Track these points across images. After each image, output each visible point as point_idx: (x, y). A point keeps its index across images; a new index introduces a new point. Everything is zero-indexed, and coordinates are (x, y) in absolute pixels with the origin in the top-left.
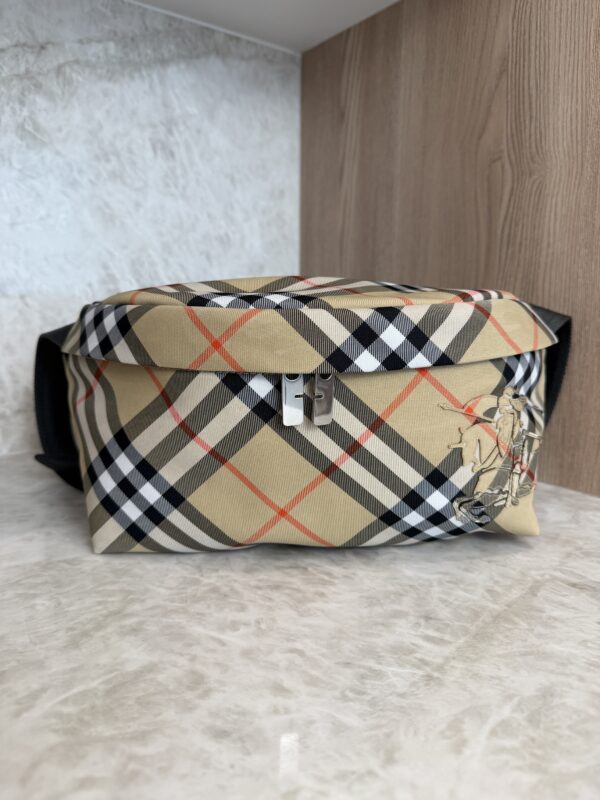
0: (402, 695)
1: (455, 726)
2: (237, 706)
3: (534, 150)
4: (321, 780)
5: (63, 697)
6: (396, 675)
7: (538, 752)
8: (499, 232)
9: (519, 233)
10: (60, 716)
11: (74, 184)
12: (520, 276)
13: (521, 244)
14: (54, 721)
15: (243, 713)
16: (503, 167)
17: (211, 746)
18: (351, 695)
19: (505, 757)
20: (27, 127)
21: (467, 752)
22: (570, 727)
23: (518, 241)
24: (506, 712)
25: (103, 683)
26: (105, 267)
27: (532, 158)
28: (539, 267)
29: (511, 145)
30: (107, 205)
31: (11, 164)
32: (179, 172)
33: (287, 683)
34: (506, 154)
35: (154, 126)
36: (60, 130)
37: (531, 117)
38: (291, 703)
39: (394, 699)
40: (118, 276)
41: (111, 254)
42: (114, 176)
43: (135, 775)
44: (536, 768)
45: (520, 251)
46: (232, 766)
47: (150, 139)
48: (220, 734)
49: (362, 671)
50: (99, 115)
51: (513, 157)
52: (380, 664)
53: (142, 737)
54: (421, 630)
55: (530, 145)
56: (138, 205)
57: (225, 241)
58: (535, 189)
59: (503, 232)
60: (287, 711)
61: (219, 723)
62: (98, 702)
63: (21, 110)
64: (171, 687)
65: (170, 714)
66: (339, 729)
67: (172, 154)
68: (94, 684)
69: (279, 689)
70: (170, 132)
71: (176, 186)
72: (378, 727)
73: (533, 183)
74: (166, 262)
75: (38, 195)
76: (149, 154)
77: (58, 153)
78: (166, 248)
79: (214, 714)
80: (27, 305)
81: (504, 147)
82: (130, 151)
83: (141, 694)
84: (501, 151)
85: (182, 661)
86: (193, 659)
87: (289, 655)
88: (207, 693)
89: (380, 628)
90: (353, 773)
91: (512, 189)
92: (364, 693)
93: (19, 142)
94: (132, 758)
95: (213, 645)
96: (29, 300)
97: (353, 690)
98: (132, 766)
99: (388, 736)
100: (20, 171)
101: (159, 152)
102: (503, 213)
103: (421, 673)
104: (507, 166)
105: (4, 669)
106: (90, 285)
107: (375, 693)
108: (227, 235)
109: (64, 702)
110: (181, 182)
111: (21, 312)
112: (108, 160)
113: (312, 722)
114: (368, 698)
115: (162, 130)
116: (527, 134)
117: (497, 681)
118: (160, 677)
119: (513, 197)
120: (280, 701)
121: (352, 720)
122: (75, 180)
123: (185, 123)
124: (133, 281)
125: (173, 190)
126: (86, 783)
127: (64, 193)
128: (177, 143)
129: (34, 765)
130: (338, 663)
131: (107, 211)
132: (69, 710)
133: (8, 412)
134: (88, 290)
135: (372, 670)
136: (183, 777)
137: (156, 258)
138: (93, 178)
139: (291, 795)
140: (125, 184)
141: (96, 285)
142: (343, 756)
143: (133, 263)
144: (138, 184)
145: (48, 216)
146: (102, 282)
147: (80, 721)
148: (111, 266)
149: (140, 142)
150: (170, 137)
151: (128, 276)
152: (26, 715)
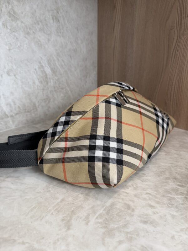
0: (182, 204)
2: (144, 213)
3: (186, 27)
5: (96, 217)
6: (178, 198)
8: (172, 53)
9: (178, 54)
10: (99, 223)
11: (28, 33)
12: (178, 68)
13: (179, 58)
14: (99, 225)
15: (146, 215)
16: (174, 31)
17: (145, 226)
18: (170, 206)
20: (11, 12)
23: (178, 57)
25: (103, 211)
26: (40, 63)
27: (185, 30)
28: (184, 65)
29: (178, 24)
30: (39, 41)
31: (7, 27)
32: (61, 27)
33: (152, 204)
34: (176, 27)
35: (52, 10)
36: (22, 13)
37: (186, 15)
38: (157, 210)
39: (181, 206)
40: (44, 65)
41: (41, 58)
42: (41, 30)
43: (131, 237)
45: (178, 60)
46: (154, 231)
47: (52, 15)
48: (145, 222)
49: (169, 198)
50: (35, 7)
51: (178, 29)
52: (171, 195)
53: (125, 226)
54: (176, 183)
55: (185, 25)
56: (49, 40)
58: (185, 41)
59: (173, 53)
60: (157, 213)
61: (142, 219)
62: (107, 217)
63: (9, 6)
64: (123, 209)
65: (128, 218)
66: (173, 216)
67: (59, 21)
68: (101, 211)
69: (152, 207)
70: (58, 12)
71: (60, 32)
72: (182, 214)
73: (185, 38)
74: (58, 59)
75: (17, 38)
76: (51, 21)
77: (22, 22)
78: (58, 55)
79: (140, 216)
80: (16, 78)
81: (175, 25)
82: (45, 20)
83: (116, 213)
85: (120, 200)
86: (123, 199)
87: (147, 195)
88: (133, 210)
89: (165, 183)
90: (184, 229)
91: (177, 40)
92: (173, 205)
93: (9, 18)
94: (127, 233)
95: (125, 194)
96: (17, 76)
97: (170, 204)
98: (129, 235)
100: (10, 29)
101: (55, 21)
102: (173, 47)
103: (183, 197)
104: (176, 31)
105: (73, 210)
106: (35, 69)
107: (176, 204)
108: (76, 49)
109: (97, 218)
110: (62, 31)
111: (15, 81)
112: (39, 24)
113: (165, 215)
114: (175, 206)
115: (55, 11)
116: (184, 21)
118: (118, 207)
119: (177, 42)
120: (153, 210)
121: (175, 213)
122: (28, 32)
123: (62, 9)
124: (48, 67)
125: (60, 34)
126: (120, 242)
127: (25, 37)
128: (60, 17)
129: (103, 239)
130: (161, 196)
131: (39, 43)
132: (100, 220)
133: (14, 115)
134: (35, 71)
135: (171, 197)
136: (144, 236)
137: (55, 58)
138: (34, 31)
139: (173, 237)
140: (44, 32)
141: (37, 69)
142: (179, 224)
143: (48, 61)
144: (49, 32)
145: (21, 46)
146: (39, 68)
147: (106, 223)
148: (42, 62)
149: (48, 16)
150: (58, 14)
151: (47, 65)
152: (89, 224)
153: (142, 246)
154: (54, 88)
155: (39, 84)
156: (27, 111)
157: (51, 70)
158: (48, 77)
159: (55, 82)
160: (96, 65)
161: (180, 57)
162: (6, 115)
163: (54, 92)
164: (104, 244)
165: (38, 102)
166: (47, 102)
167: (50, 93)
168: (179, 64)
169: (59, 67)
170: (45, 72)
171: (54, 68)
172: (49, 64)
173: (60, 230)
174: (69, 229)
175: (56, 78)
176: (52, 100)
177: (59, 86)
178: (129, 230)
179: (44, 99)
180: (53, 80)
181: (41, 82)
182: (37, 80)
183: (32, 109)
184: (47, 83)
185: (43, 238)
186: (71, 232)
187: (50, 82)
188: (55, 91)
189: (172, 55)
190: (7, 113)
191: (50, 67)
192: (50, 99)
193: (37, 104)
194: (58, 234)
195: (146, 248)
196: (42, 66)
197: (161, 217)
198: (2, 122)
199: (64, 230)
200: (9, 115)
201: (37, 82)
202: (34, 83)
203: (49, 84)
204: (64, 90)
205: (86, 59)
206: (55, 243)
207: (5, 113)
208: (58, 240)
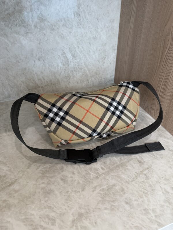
0: (91, 179)
1: (95, 187)
2: (66, 175)
4: (72, 191)
5: (43, 167)
6: (92, 175)
7: (105, 195)
8: (164, 58)
9: (168, 61)
11: (53, 30)
12: (166, 73)
14: (41, 171)
15: (66, 177)
16: (169, 38)
17: (60, 181)
18: (83, 177)
19: (99, 195)
20: (40, 16)
21: (94, 192)
22: (113, 192)
23: (167, 63)
24: (105, 187)
26: (63, 50)
30: (62, 34)
31: (37, 27)
32: (82, 20)
33: (75, 172)
34: (171, 34)
35: (74, 7)
36: (48, 15)
38: (74, 176)
39: (89, 180)
40: (66, 52)
41: (64, 47)
42: (64, 25)
43: (50, 183)
44: (102, 198)
45: (167, 66)
46: (62, 185)
47: (73, 12)
48: (62, 180)
49: (87, 172)
51: (172, 36)
52: (91, 172)
53: (52, 177)
54: (102, 166)
56: (70, 32)
57: (95, 38)
59: (165, 58)
60: (73, 178)
61: (63, 178)
62: (48, 169)
63: (38, 12)
64: (58, 169)
65: (57, 174)
66: (79, 183)
67: (80, 15)
70: (79, 8)
71: (81, 25)
72: (84, 184)
74: (78, 47)
75: (45, 35)
77: (48, 22)
78: (78, 43)
80: (45, 62)
83: (54, 169)
84: (170, 33)
88: (63, 171)
90: (77, 191)
91: (170, 47)
93: (38, 21)
94: (50, 181)
96: (45, 61)
99: (85, 186)
100: (40, 29)
101: (76, 16)
102: (166, 53)
103: (96, 175)
106: (59, 56)
107: (87, 178)
108: (95, 36)
110: (82, 23)
111: (44, 64)
112: (62, 21)
113: (75, 181)
114: (85, 178)
115: (77, 8)
117: (107, 180)
120: (73, 175)
121: (81, 182)
122: (53, 28)
123: (83, 4)
124: (70, 53)
125: (80, 26)
126: (43, 183)
127: (51, 33)
128: (81, 11)
129: (38, 179)
130: (84, 170)
131: (62, 35)
132: (44, 170)
133: (43, 86)
134: (59, 57)
135: (89, 173)
136: (55, 185)
137: (75, 46)
138: (58, 27)
139: (67, 192)
140: (66, 27)
141: (60, 55)
142: (77, 188)
143: (70, 48)
144: (70, 26)
145: (47, 39)
146: (62, 54)
147: (45, 172)
148: (64, 50)
149: (70, 13)
150: (79, 10)
151: (68, 52)
152: (38, 170)
153: (51, 189)
154: (74, 68)
155: (62, 66)
156: (52, 84)
157: (72, 56)
158: (69, 60)
159: (75, 64)
160: (116, 48)
161: (169, 64)
162: (38, 86)
163: (74, 72)
164: (36, 181)
165: (61, 78)
166: (68, 78)
167: (71, 72)
168: (167, 69)
169: (79, 52)
170: (67, 57)
171: (75, 54)
172: (70, 51)
173: (25, 167)
174: (28, 168)
175: (76, 61)
176: (71, 77)
177: (78, 67)
178: (52, 180)
179: (66, 77)
180: (73, 62)
181: (64, 65)
182: (61, 63)
183: (56, 83)
184: (68, 65)
185: (16, 168)
186: (28, 170)
187: (71, 64)
188: (75, 70)
189: (164, 60)
190: (39, 85)
191: (71, 53)
192: (70, 77)
193: (60, 80)
194: (23, 169)
195: (51, 190)
196: (64, 53)
197: (72, 181)
198: (36, 90)
199: (26, 168)
200: (40, 86)
201: (60, 65)
202: (58, 65)
203: (70, 66)
204: (83, 70)
205: (106, 44)
206: (19, 172)
207: (38, 85)
208: (21, 171)
